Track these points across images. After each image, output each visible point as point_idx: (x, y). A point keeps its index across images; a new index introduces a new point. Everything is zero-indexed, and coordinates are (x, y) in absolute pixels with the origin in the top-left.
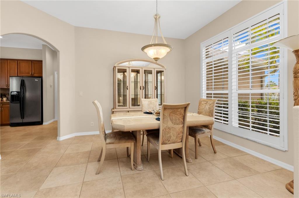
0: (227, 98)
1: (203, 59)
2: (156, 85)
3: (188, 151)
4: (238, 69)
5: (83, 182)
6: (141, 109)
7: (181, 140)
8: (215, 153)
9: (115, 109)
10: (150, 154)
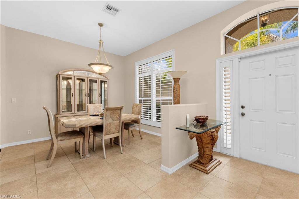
0: (150, 102)
1: (137, 74)
2: (100, 93)
3: (123, 140)
5: (36, 175)
6: (87, 114)
7: (118, 131)
8: (142, 139)
9: (59, 115)
10: (96, 147)
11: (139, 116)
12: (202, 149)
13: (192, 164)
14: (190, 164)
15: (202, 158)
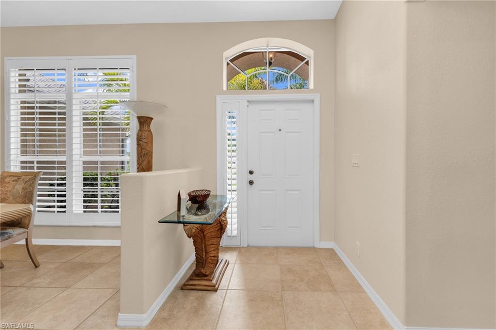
1: (12, 91)
4: (82, 124)
11: (31, 207)
12: (204, 250)
13: (187, 283)
14: (183, 284)
15: (204, 265)
